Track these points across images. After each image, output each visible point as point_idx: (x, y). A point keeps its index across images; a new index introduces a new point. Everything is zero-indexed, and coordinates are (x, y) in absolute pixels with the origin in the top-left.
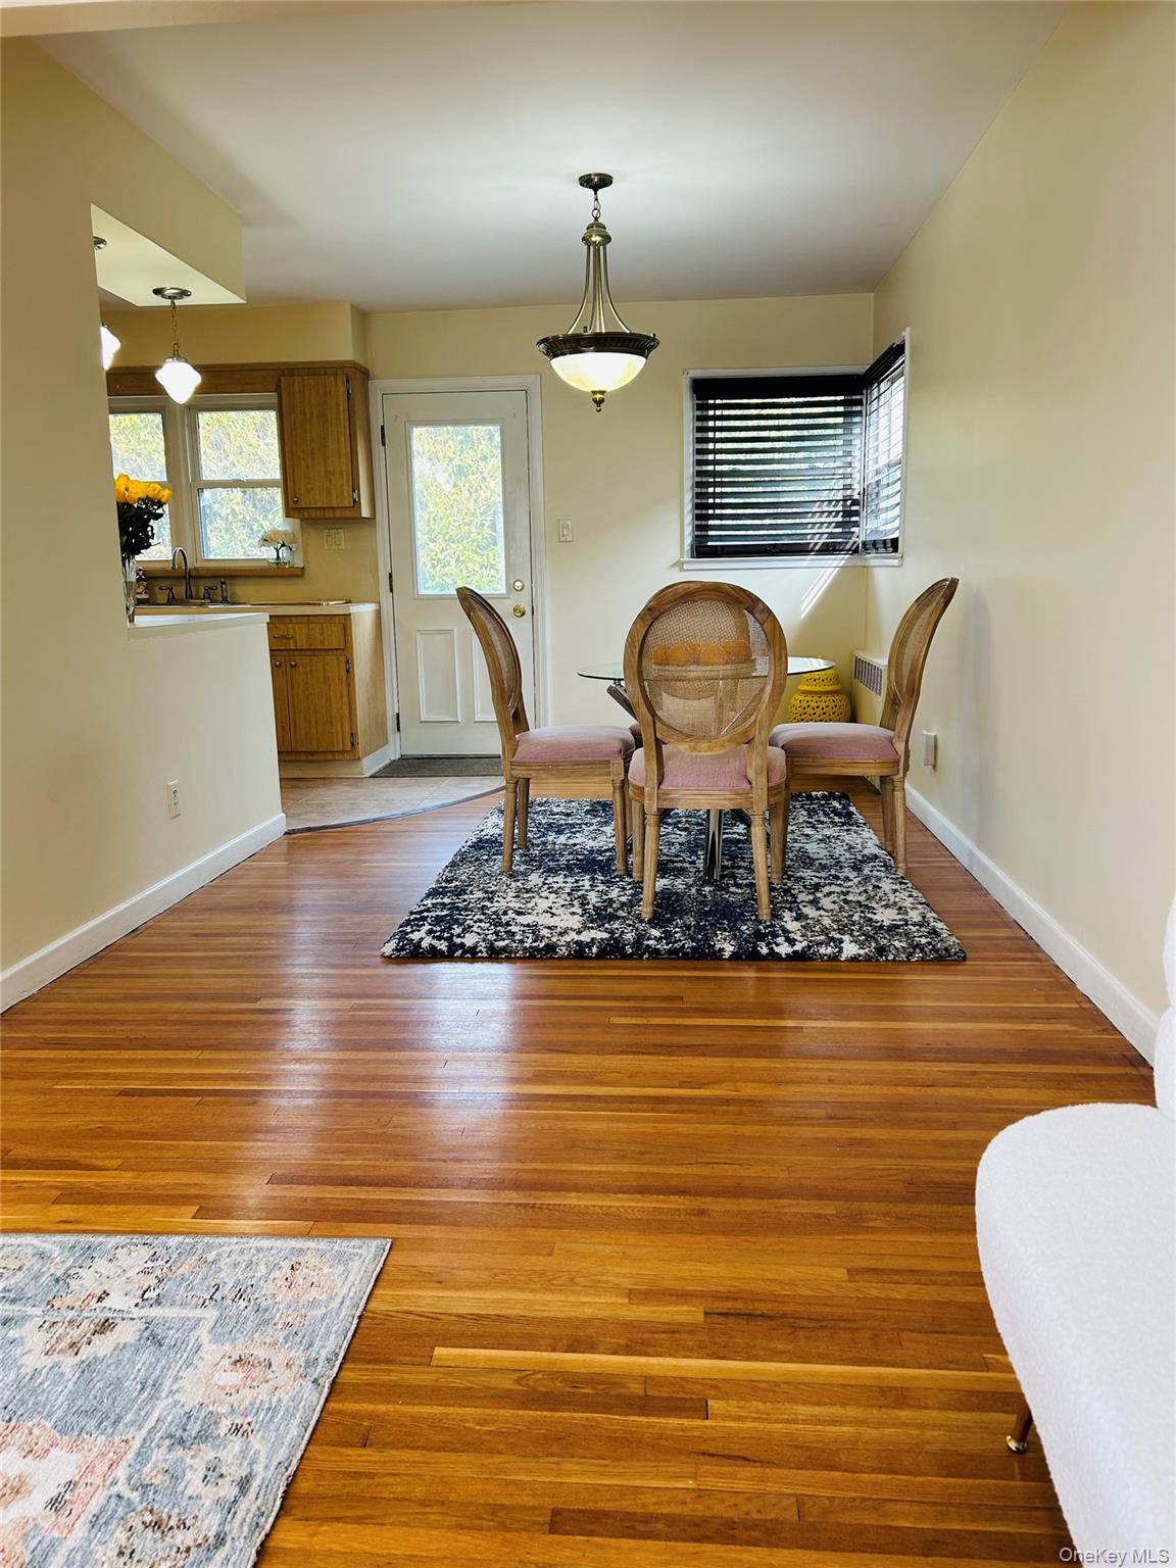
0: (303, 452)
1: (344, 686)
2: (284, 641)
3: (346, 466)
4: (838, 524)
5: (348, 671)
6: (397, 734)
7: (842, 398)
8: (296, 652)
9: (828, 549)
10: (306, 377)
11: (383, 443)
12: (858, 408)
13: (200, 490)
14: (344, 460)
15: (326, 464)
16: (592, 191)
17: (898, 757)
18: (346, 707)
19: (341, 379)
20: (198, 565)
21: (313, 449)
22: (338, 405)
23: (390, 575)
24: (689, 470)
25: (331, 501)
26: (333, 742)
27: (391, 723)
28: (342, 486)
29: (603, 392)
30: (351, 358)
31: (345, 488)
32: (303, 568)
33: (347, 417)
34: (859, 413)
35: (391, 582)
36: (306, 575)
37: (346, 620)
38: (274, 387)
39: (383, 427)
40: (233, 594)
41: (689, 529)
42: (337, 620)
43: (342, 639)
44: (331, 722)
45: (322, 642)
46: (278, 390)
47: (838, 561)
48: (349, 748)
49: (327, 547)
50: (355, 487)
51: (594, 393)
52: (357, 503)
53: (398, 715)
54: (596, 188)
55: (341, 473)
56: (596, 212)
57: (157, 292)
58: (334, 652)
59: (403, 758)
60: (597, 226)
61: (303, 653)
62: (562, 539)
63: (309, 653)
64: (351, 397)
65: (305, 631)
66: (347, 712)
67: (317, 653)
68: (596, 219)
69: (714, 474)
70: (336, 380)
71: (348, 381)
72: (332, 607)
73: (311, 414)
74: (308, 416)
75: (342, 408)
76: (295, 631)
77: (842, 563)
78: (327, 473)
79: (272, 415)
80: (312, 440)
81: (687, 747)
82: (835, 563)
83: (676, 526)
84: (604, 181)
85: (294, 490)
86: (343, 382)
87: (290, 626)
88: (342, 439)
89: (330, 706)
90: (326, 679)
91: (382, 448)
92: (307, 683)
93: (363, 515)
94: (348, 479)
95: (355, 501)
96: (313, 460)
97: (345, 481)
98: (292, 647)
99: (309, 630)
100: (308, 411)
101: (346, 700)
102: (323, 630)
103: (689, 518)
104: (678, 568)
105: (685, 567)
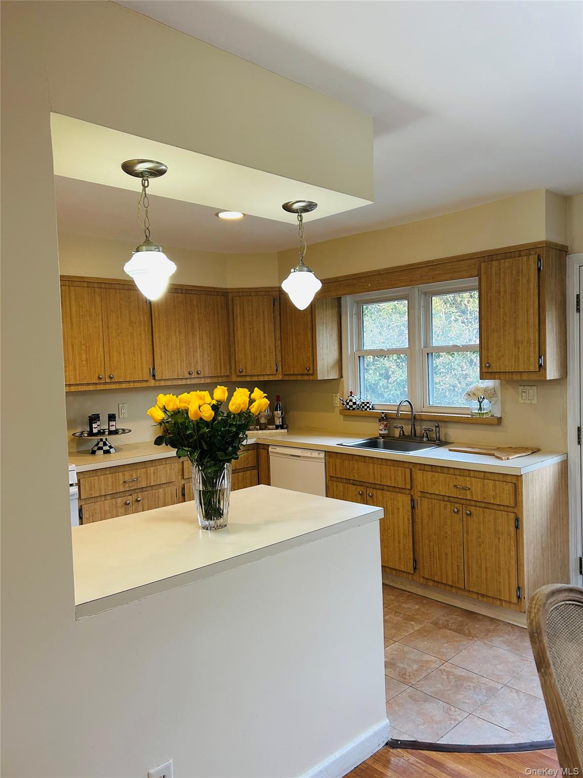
0: (496, 325)
1: (512, 542)
2: (462, 491)
3: (533, 336)
5: (517, 527)
6: (580, 576)
8: (473, 503)
10: (502, 261)
11: (578, 310)
13: (430, 356)
14: (531, 330)
15: (515, 334)
18: (513, 562)
19: (533, 259)
20: (424, 410)
21: (505, 322)
22: (529, 281)
23: (580, 428)
25: (519, 366)
26: (500, 591)
27: (574, 565)
28: (529, 354)
30: (545, 239)
31: (532, 354)
32: (501, 418)
33: (536, 292)
35: (579, 434)
36: (502, 425)
37: (517, 480)
38: (475, 273)
39: (578, 296)
42: (509, 479)
43: (513, 497)
44: (499, 573)
45: (494, 497)
46: (479, 275)
48: (515, 600)
49: (522, 401)
50: (541, 353)
52: (542, 367)
53: (581, 558)
55: (528, 342)
58: (506, 509)
61: (478, 504)
63: (483, 505)
64: (541, 274)
65: (480, 485)
66: (515, 568)
67: (491, 506)
70: (528, 260)
71: (539, 260)
72: (513, 463)
73: (505, 291)
74: (502, 294)
75: (532, 284)
76: (471, 484)
78: (516, 343)
79: (476, 294)
80: (505, 314)
85: (487, 357)
86: (533, 262)
87: (468, 479)
88: (531, 311)
89: (499, 557)
90: (496, 532)
91: (576, 315)
92: (480, 532)
93: (548, 379)
94: (535, 347)
95: (540, 366)
96: (505, 330)
97: (532, 349)
98: (469, 498)
99: (484, 485)
100: (502, 289)
101: (513, 554)
102: (495, 486)
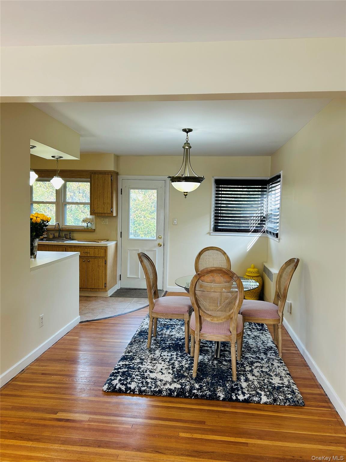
0: (97, 196)
1: (104, 269)
2: (86, 254)
3: (109, 201)
4: (259, 224)
5: (105, 264)
6: (120, 281)
7: (261, 186)
8: (90, 257)
9: (255, 231)
10: (99, 175)
11: (121, 194)
12: (266, 190)
13: (65, 205)
14: (109, 199)
15: (103, 200)
16: (186, 133)
17: (279, 318)
18: (104, 275)
19: (110, 176)
20: (63, 227)
21: (100, 196)
22: (108, 183)
23: (121, 232)
24: (213, 205)
25: (104, 211)
26: (99, 286)
27: (118, 278)
28: (108, 207)
29: (187, 192)
30: (113, 170)
31: (109, 207)
32: (95, 229)
33: (111, 187)
34: (266, 191)
35: (121, 234)
36: (95, 231)
37: (106, 248)
38: (89, 177)
39: (121, 189)
40: (73, 236)
41: (212, 223)
42: (103, 248)
43: (104, 254)
44: (99, 280)
45: (98, 255)
46: (91, 178)
47: (259, 235)
48: (104, 287)
49: (102, 223)
50: (112, 207)
51: (184, 192)
52: (112, 212)
53: (120, 275)
54: (187, 132)
55: (108, 203)
56: (187, 139)
57: (53, 157)
58: (102, 258)
59: (121, 289)
60: (187, 143)
61: (92, 257)
62: (174, 224)
63: (94, 258)
64: (112, 181)
65: (93, 251)
66: (104, 277)
67: (96, 258)
68: (187, 141)
69: (221, 207)
70: (108, 176)
71: (112, 177)
72: (103, 243)
73: (100, 185)
74: (99, 186)
75: (109, 184)
76: (90, 251)
77: (260, 235)
78: (104, 203)
79: (89, 183)
80: (100, 193)
81: (210, 319)
82: (258, 235)
83: (209, 222)
84: (190, 130)
85: (93, 207)
86: (110, 177)
87: (88, 249)
88: (109, 193)
89: (99, 274)
90: (98, 266)
91: (121, 195)
92: (92, 267)
93: (114, 216)
94: (110, 205)
95: (111, 211)
96: (100, 199)
97: (109, 205)
98: (89, 256)
99: (94, 251)
100: (99, 184)
101: (104, 272)
102: (98, 251)
103: (213, 220)
104: (209, 234)
105: (211, 234)
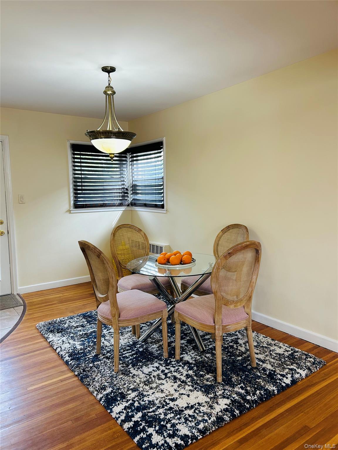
41: (72, 198)
47: (123, 208)
54: (109, 72)
56: (109, 81)
60: (109, 87)
62: (20, 202)
68: (109, 84)
69: (81, 178)
83: (67, 197)
84: (113, 70)
103: (72, 194)
104: (68, 213)
105: (72, 212)
